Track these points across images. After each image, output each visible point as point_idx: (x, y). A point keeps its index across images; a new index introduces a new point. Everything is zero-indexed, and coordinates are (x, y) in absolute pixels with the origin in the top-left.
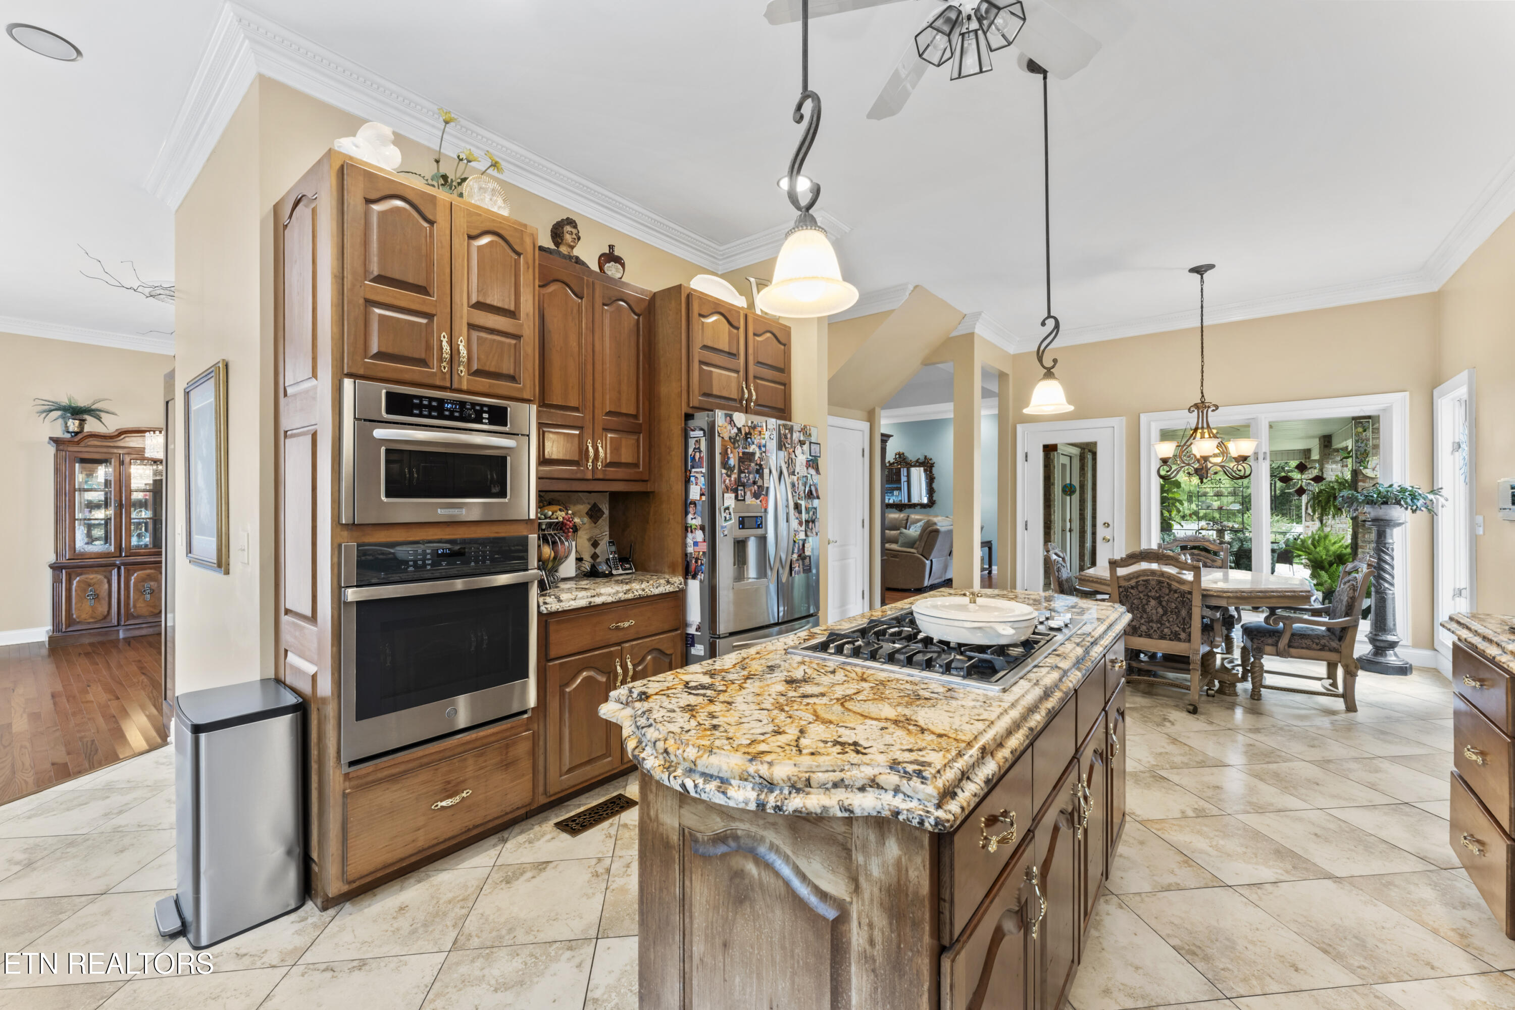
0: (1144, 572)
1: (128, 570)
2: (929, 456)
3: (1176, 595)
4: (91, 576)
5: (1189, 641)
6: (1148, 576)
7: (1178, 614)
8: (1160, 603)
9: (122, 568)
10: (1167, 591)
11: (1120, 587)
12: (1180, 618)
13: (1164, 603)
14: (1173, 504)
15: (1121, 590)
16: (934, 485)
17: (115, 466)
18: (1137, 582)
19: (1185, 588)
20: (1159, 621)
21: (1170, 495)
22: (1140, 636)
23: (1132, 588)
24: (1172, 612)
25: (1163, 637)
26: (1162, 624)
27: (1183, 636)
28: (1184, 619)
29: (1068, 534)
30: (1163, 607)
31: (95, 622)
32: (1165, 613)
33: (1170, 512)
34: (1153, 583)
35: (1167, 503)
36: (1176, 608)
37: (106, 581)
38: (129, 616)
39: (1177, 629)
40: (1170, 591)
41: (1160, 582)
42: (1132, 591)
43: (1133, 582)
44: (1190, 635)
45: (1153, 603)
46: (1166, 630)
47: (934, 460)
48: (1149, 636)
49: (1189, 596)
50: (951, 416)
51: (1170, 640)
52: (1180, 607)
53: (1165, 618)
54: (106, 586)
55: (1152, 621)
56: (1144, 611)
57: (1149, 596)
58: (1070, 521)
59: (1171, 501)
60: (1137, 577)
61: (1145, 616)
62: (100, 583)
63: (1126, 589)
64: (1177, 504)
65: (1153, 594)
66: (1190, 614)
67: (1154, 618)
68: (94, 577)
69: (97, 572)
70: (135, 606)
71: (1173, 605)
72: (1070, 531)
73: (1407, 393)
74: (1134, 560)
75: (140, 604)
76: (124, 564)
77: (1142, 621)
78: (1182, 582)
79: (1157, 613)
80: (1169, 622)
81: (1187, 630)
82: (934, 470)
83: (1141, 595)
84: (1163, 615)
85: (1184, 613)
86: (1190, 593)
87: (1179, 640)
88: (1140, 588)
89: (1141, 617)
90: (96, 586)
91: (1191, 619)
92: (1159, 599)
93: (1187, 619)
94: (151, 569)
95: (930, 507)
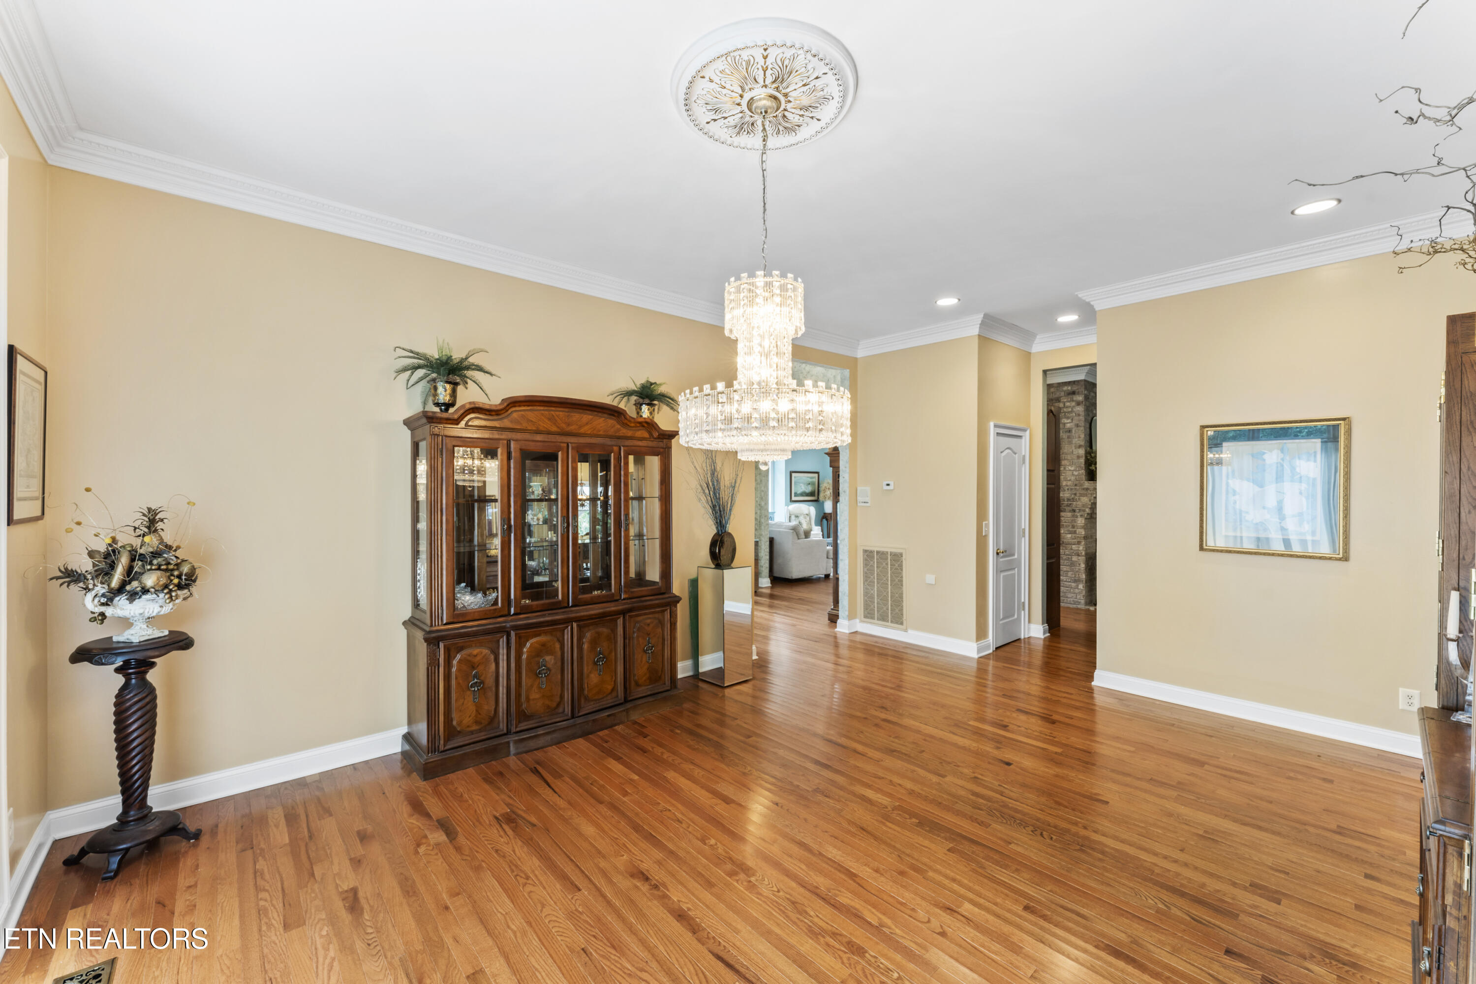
1: (520, 638)
4: (475, 651)
9: (513, 633)
17: (502, 461)
31: (480, 731)
37: (492, 657)
38: (523, 716)
54: (493, 666)
62: (485, 661)
68: (479, 652)
69: (481, 645)
70: (528, 699)
75: (535, 695)
76: (516, 628)
90: (481, 668)
94: (545, 633)
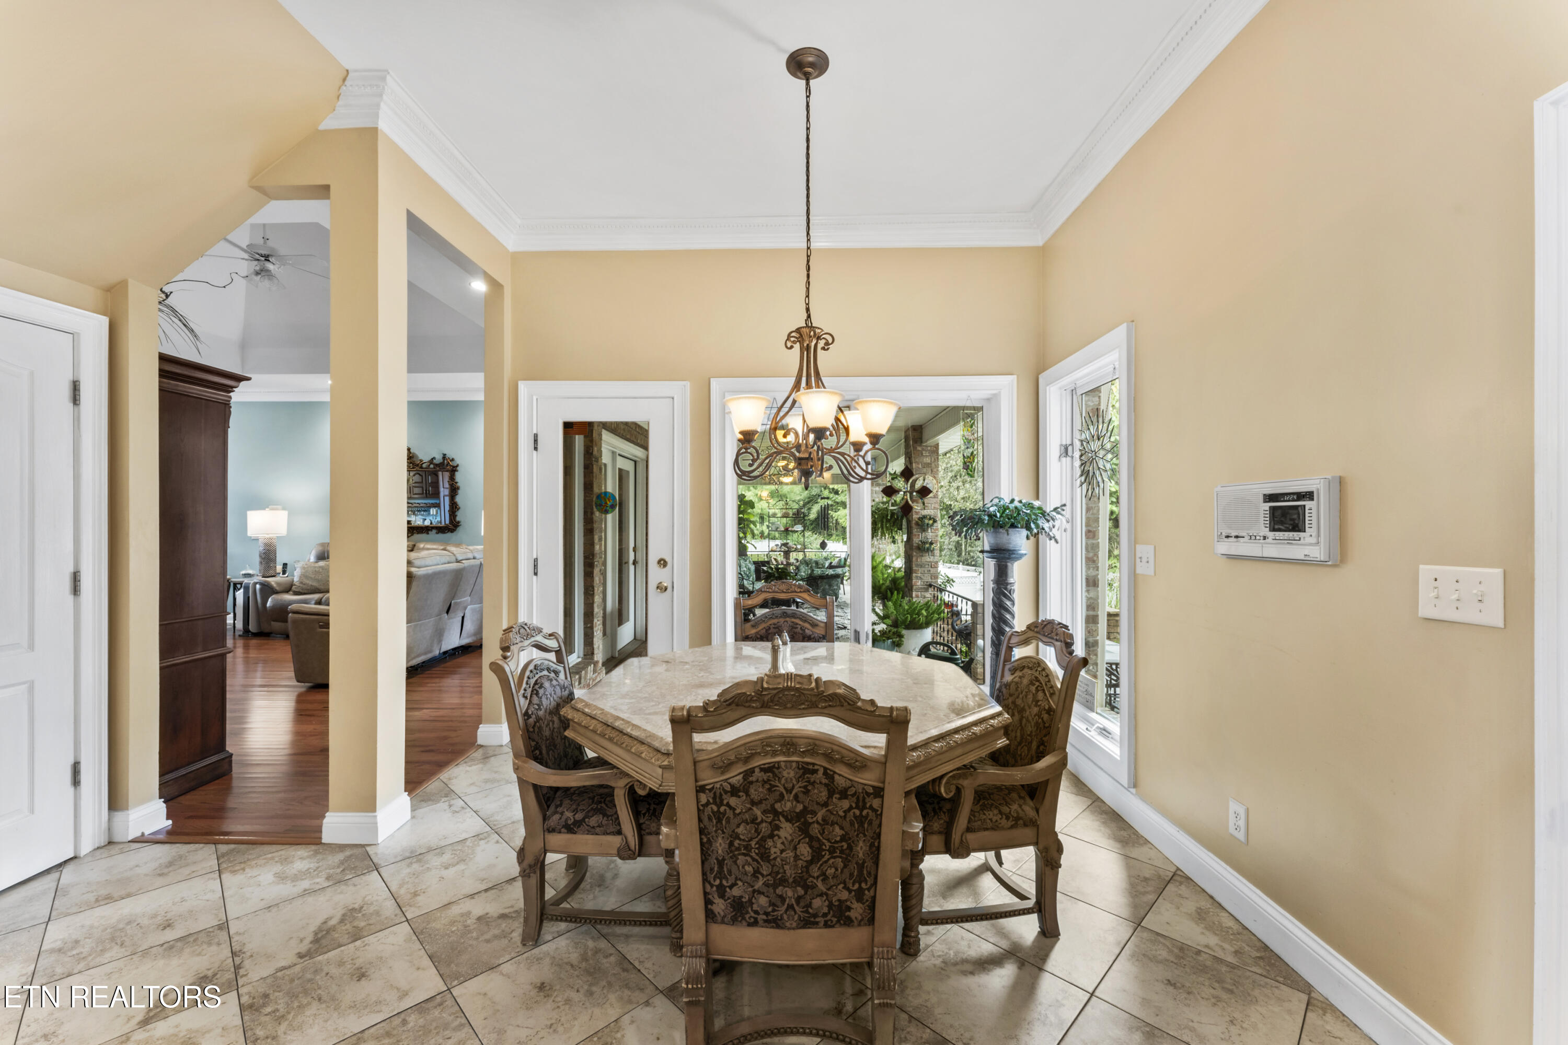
0: (767, 742)
2: (450, 455)
3: (846, 804)
5: (871, 921)
6: (774, 753)
7: (847, 855)
8: (804, 829)
10: (824, 794)
11: (700, 789)
12: (853, 866)
13: (815, 830)
14: (748, 525)
15: (704, 798)
16: (458, 499)
18: (748, 773)
19: (868, 779)
20: (801, 881)
21: (746, 516)
22: (754, 924)
23: (734, 791)
24: (832, 851)
25: (808, 922)
26: (806, 888)
27: (857, 910)
28: (861, 867)
29: (632, 568)
30: (812, 838)
32: (817, 855)
33: (745, 533)
34: (789, 774)
35: (743, 524)
36: (843, 839)
39: (844, 895)
40: (831, 794)
41: (806, 770)
42: (733, 801)
43: (735, 775)
44: (872, 907)
45: (787, 830)
46: (817, 903)
47: (458, 461)
48: (775, 923)
49: (876, 803)
50: (481, 397)
51: (827, 925)
52: (853, 834)
53: (815, 871)
55: (783, 882)
56: (765, 856)
57: (776, 813)
58: (635, 550)
59: (746, 523)
60: (747, 760)
61: (765, 870)
63: (718, 799)
64: (752, 526)
65: (787, 805)
66: (875, 851)
67: (790, 872)
71: (838, 831)
72: (635, 563)
73: (1015, 377)
74: (741, 711)
77: (759, 884)
78: (857, 762)
79: (797, 858)
80: (825, 878)
81: (868, 895)
82: (459, 477)
83: (757, 812)
84: (810, 863)
85: (861, 849)
86: (879, 792)
87: (848, 922)
88: (757, 792)
89: (756, 873)
91: (876, 863)
92: (800, 819)
93: (869, 864)
95: (452, 531)
